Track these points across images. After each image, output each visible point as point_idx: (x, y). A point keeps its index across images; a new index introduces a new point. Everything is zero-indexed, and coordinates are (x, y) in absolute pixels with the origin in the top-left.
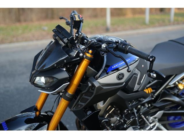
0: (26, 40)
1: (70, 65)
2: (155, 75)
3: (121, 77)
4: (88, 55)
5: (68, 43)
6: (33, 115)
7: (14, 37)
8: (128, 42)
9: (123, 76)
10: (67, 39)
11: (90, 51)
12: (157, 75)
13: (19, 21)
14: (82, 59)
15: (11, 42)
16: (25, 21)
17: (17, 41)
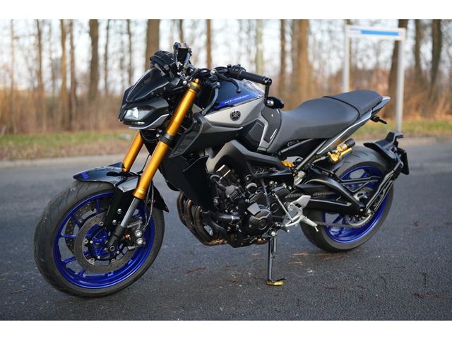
0: (87, 154)
1: (171, 98)
2: (272, 102)
3: (235, 115)
4: (195, 85)
5: (169, 70)
6: (118, 170)
7: (61, 148)
8: (242, 66)
9: (239, 115)
10: (169, 66)
11: (197, 80)
12: (274, 103)
13: (69, 129)
14: (186, 89)
15: (56, 156)
16: (82, 128)
17: (69, 155)
